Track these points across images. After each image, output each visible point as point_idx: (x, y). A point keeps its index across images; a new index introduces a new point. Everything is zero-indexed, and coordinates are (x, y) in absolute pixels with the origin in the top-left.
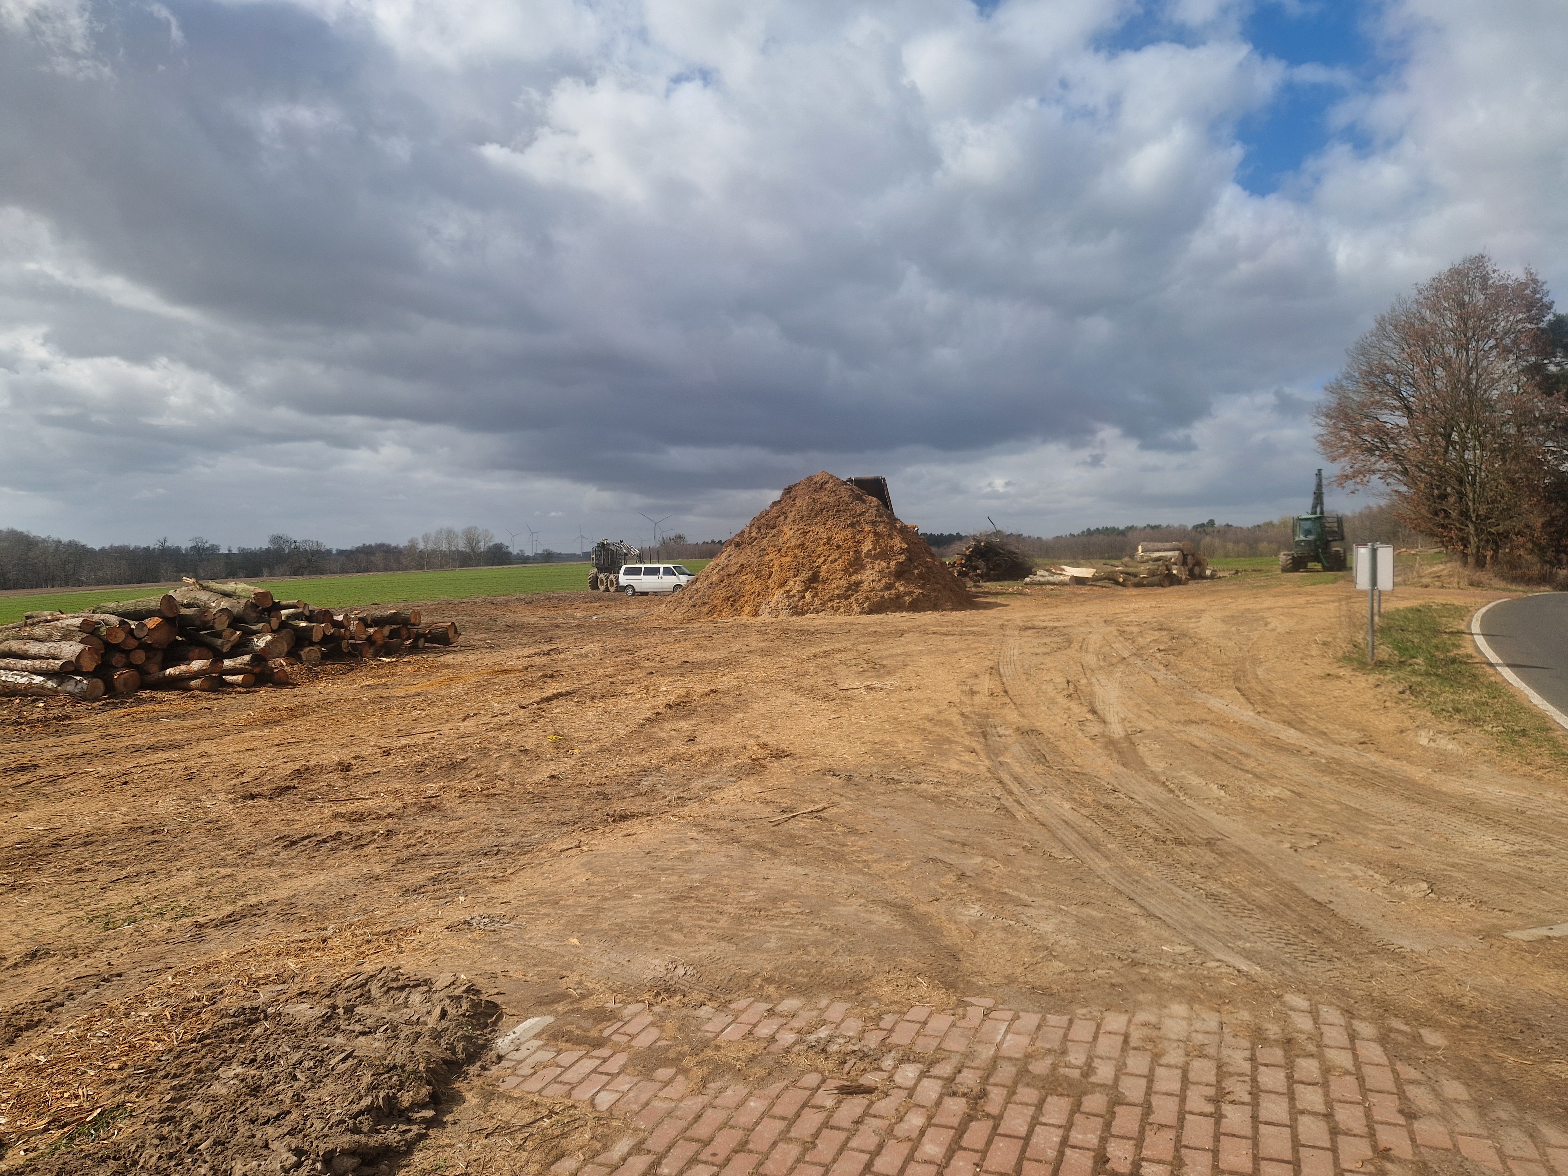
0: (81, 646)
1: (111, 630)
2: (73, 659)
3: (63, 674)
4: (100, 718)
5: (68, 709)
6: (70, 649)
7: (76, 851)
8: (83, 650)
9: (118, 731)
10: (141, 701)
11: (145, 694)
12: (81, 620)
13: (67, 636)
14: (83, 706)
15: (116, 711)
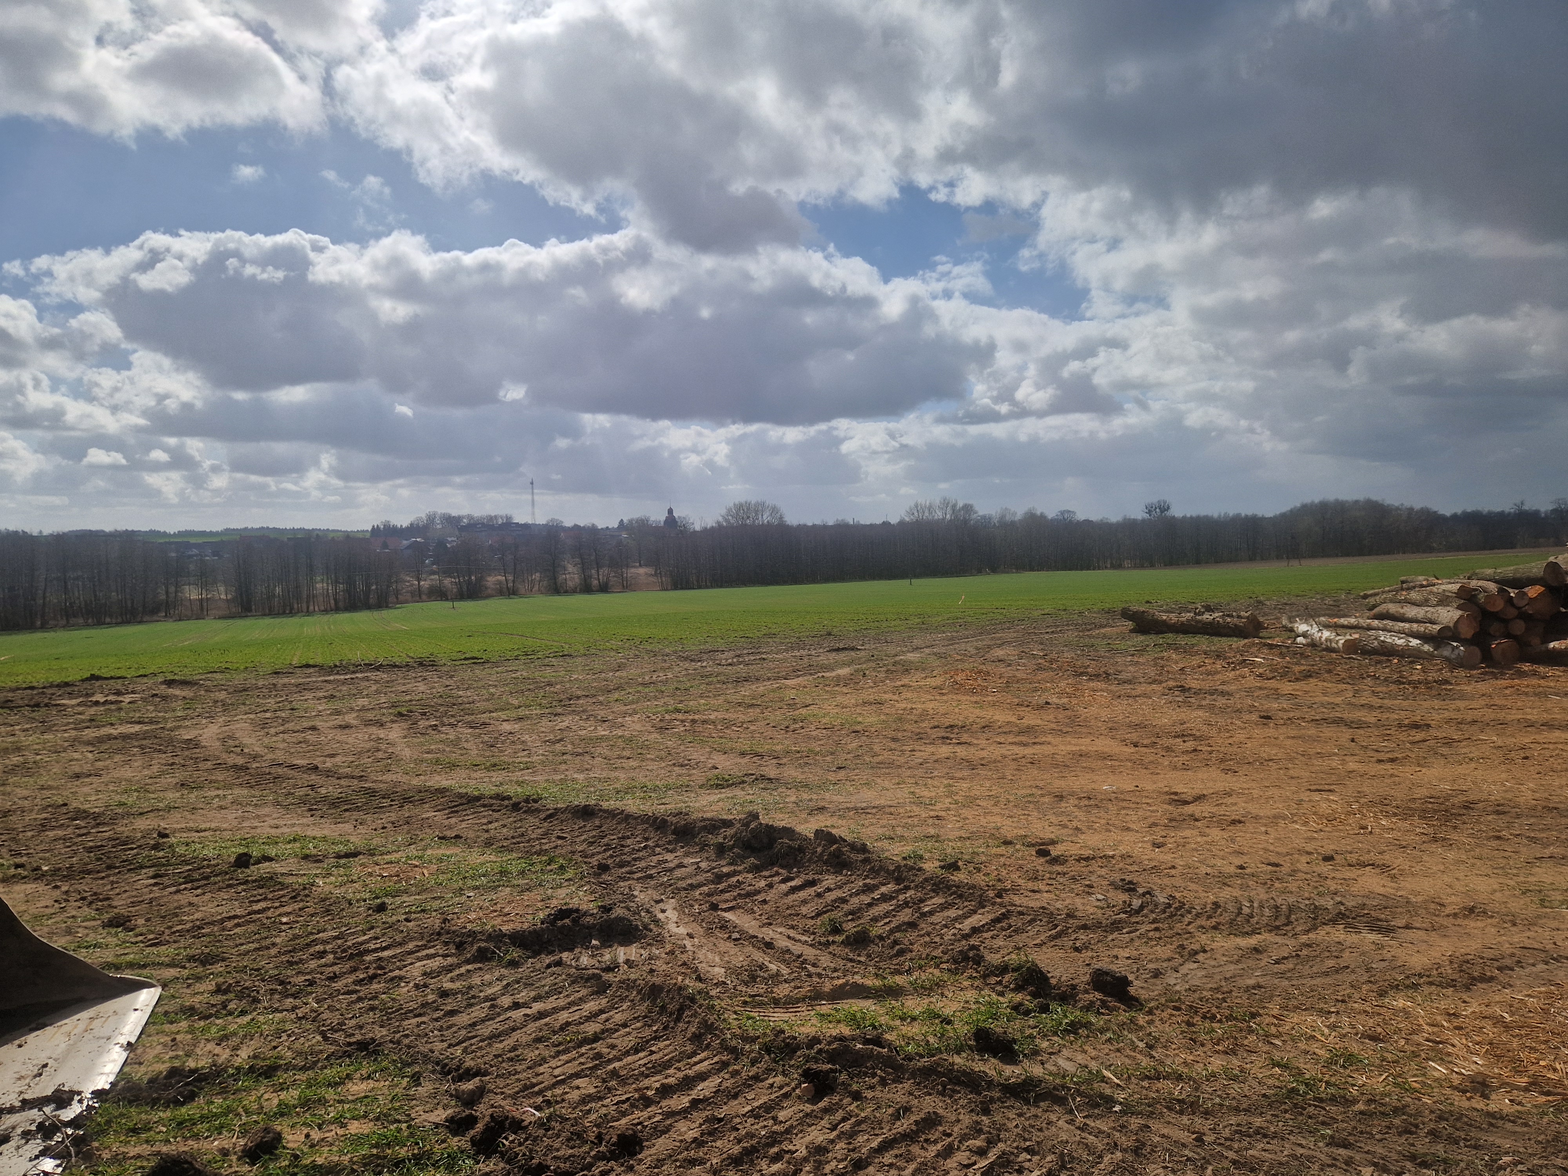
0: (1459, 613)
1: (1490, 597)
2: (1451, 625)
3: (1439, 639)
4: (1483, 687)
5: (1446, 674)
6: (1448, 615)
7: (1490, 818)
8: (1461, 616)
9: (1504, 702)
10: (1521, 674)
11: (1526, 667)
12: (1458, 586)
13: (1444, 601)
14: (1461, 673)
15: (1499, 682)
